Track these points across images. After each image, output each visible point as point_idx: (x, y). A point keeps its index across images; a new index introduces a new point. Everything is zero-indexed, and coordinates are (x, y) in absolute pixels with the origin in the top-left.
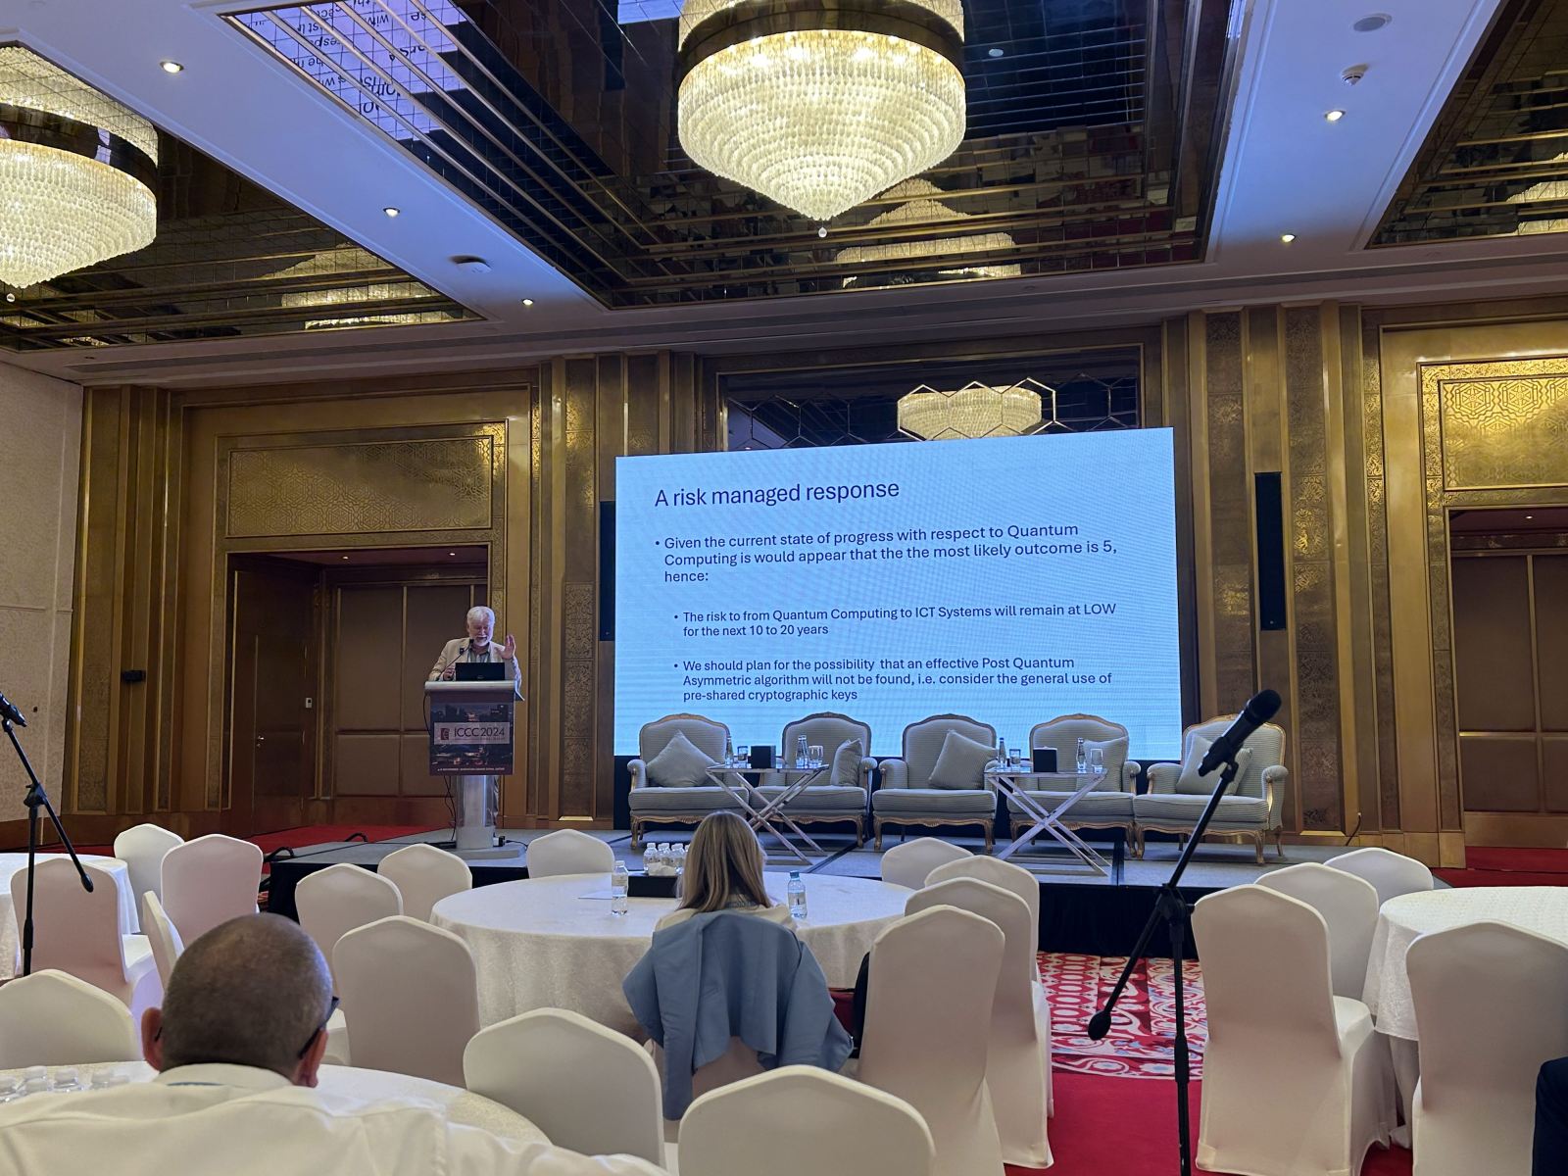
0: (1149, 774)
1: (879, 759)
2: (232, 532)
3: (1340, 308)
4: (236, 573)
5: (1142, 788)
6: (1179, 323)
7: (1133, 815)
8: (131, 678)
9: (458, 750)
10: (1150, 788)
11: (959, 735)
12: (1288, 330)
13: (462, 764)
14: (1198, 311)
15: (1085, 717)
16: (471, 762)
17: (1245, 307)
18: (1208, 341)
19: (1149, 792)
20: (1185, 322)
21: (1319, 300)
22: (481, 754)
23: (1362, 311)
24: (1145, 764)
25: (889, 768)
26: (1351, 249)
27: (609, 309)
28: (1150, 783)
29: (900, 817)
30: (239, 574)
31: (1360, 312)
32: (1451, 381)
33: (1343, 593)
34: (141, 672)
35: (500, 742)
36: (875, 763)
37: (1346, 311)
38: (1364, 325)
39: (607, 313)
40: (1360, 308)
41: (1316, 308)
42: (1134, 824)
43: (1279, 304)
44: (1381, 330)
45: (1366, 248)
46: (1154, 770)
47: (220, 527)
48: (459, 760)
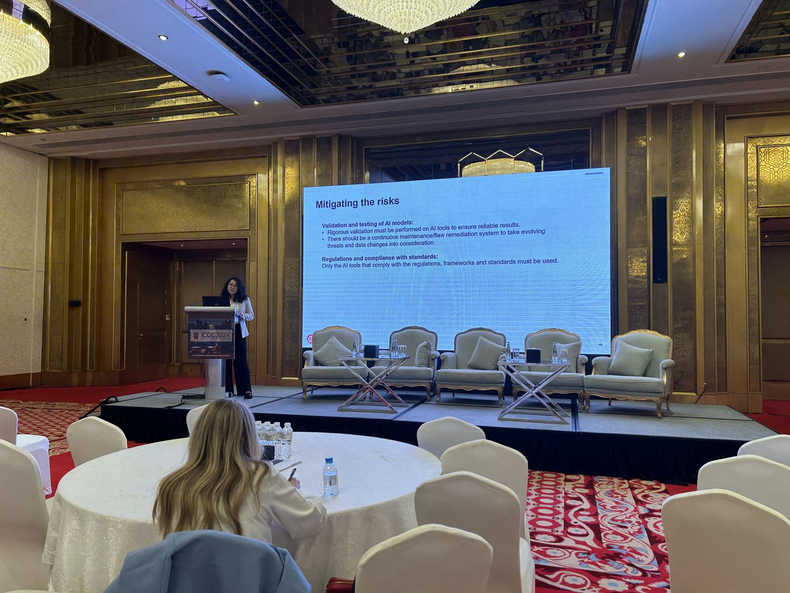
0: (593, 363)
1: (441, 352)
2: (124, 231)
3: (703, 105)
4: (126, 252)
5: (588, 372)
6: (612, 115)
7: (583, 386)
8: (74, 304)
9: (204, 345)
10: (593, 371)
11: (485, 339)
12: (673, 118)
13: (206, 353)
14: (623, 108)
15: (555, 329)
16: (211, 352)
17: (649, 105)
18: (628, 125)
19: (593, 373)
20: (615, 114)
21: (692, 100)
22: (216, 347)
23: (716, 107)
24: (591, 357)
25: (446, 358)
26: (717, 64)
27: (302, 107)
28: (594, 368)
29: (451, 385)
30: (128, 253)
31: (714, 107)
32: (764, 146)
33: (700, 263)
34: (79, 301)
35: (227, 341)
36: (438, 354)
37: (706, 106)
38: (716, 115)
39: (301, 110)
40: (714, 106)
41: (690, 105)
42: (584, 391)
43: (669, 103)
44: (725, 119)
45: (726, 62)
46: (596, 360)
47: (118, 229)
48: (204, 350)
